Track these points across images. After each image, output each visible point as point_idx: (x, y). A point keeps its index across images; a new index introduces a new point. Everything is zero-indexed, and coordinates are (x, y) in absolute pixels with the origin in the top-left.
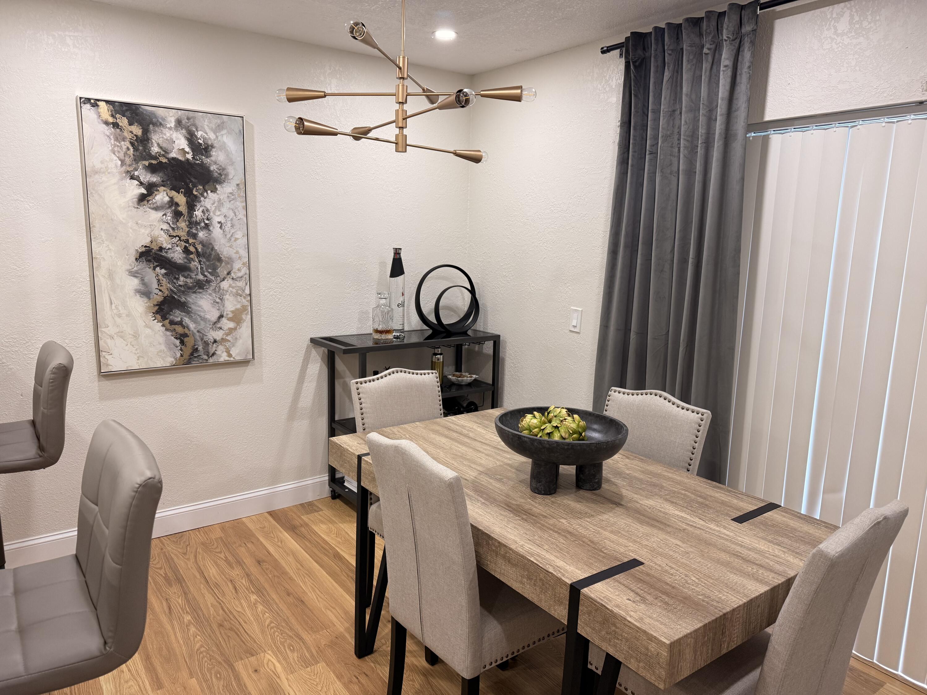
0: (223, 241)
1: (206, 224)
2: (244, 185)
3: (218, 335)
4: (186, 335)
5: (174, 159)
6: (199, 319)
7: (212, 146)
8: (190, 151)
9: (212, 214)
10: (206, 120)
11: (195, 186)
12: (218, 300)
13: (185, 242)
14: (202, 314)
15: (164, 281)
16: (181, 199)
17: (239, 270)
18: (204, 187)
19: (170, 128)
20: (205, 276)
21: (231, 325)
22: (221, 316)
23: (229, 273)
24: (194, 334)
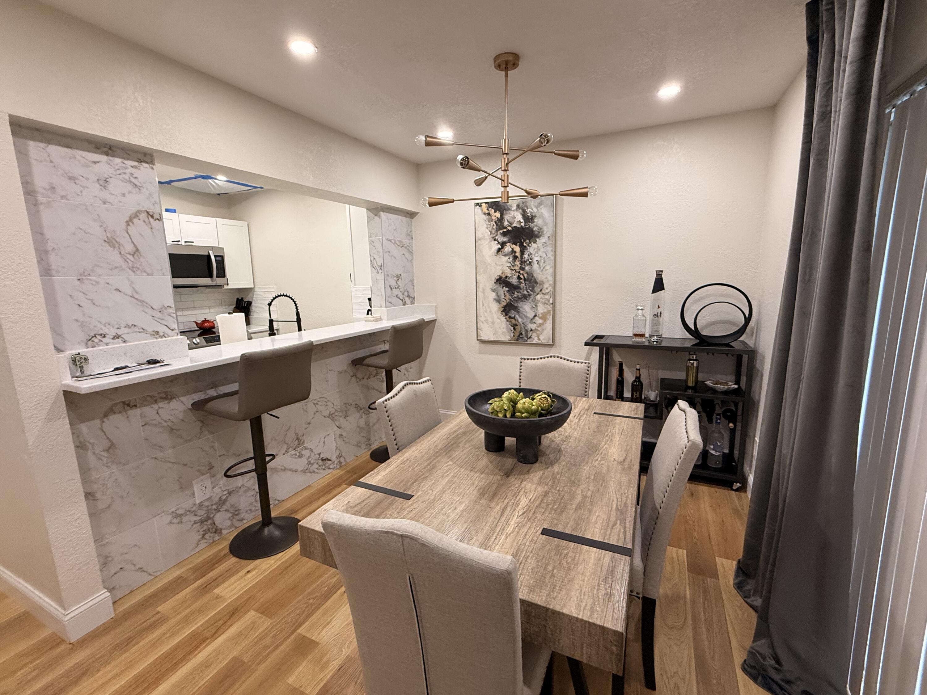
0: (539, 271)
1: (530, 262)
2: (554, 237)
3: (533, 326)
4: (516, 325)
5: (515, 227)
6: (524, 316)
7: (535, 216)
8: (523, 221)
9: (533, 256)
11: (525, 241)
12: (534, 306)
13: (518, 273)
14: (525, 314)
15: (507, 294)
16: (517, 249)
17: (547, 289)
18: (530, 241)
19: (514, 211)
20: (528, 292)
21: (541, 321)
22: (535, 316)
23: (541, 290)
24: (520, 325)
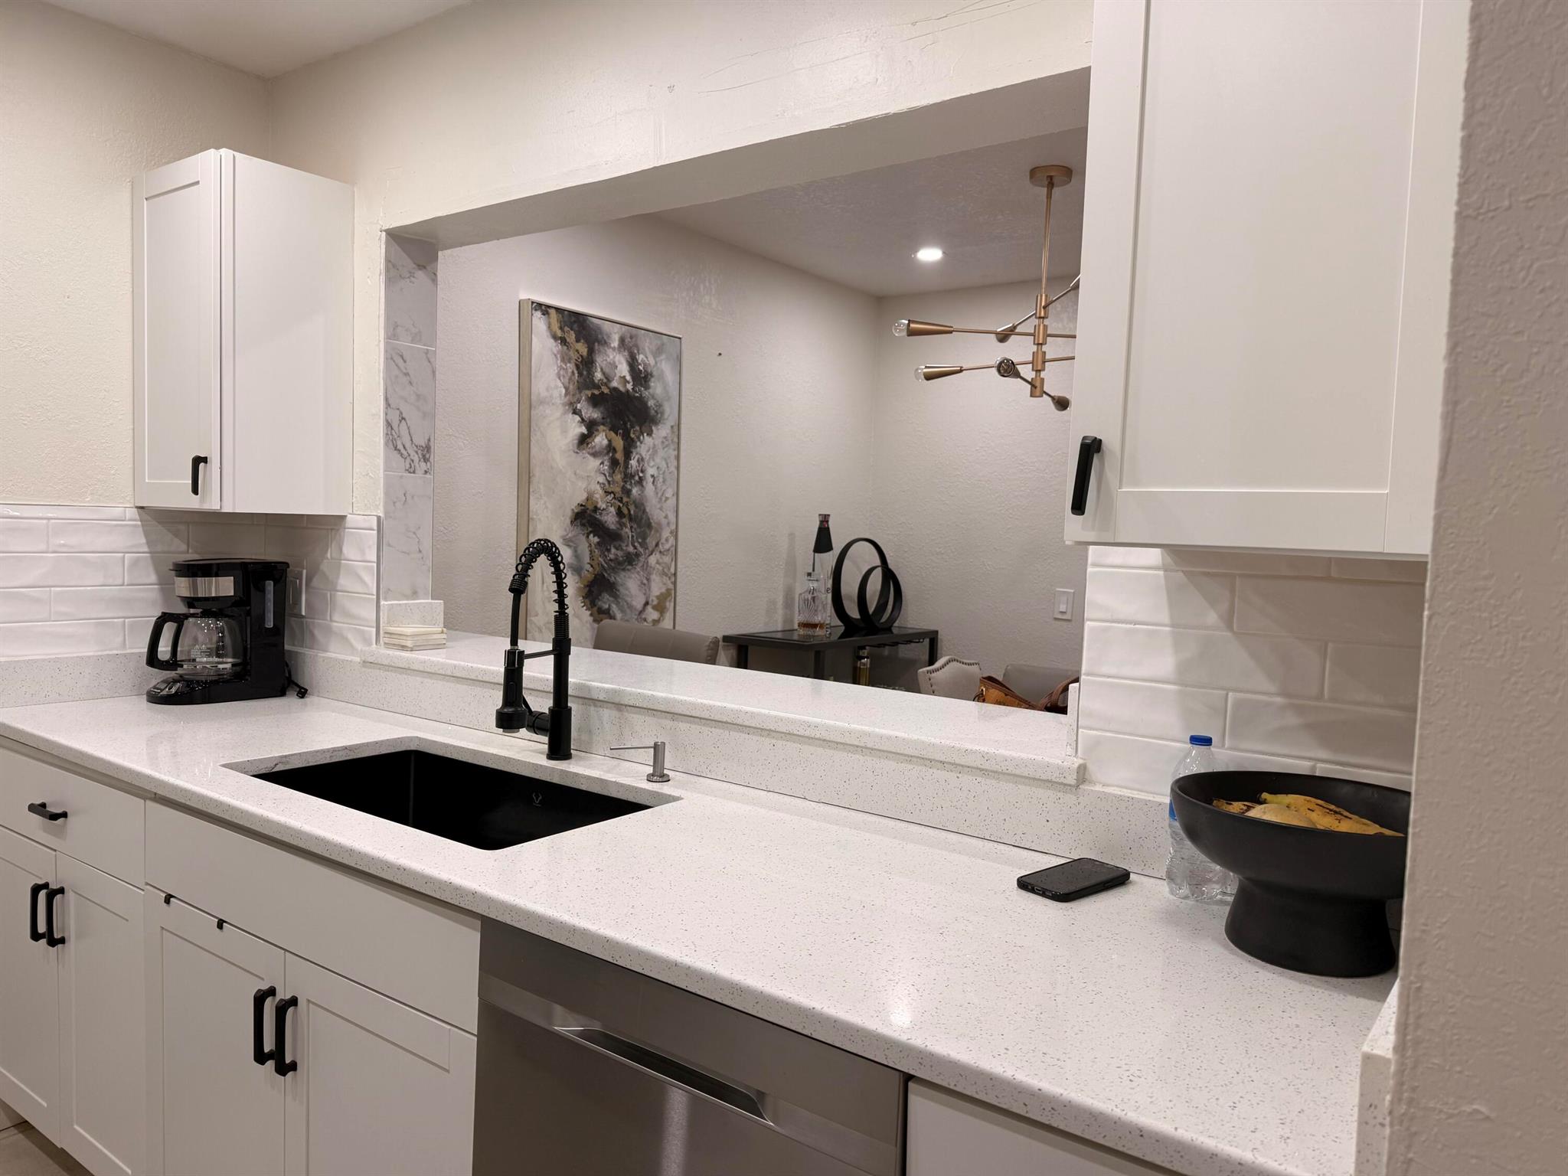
0: (654, 501)
1: (640, 478)
2: (677, 428)
5: (615, 389)
6: (626, 607)
7: (651, 375)
8: (631, 381)
9: (646, 465)
10: (648, 341)
11: (633, 427)
13: (619, 501)
14: (629, 599)
15: (596, 553)
16: (619, 443)
17: (667, 540)
18: (640, 429)
19: (614, 349)
20: (635, 548)
23: (657, 545)
